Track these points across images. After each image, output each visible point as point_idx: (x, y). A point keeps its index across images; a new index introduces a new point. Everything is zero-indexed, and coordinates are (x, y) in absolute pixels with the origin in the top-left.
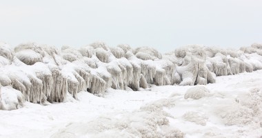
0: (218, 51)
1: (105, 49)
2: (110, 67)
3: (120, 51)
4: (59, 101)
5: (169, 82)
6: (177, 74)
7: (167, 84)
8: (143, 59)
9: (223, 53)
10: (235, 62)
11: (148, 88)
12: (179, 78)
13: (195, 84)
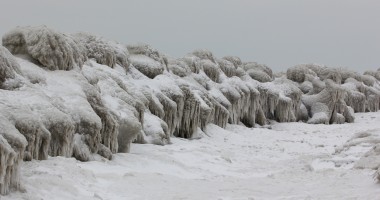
0: (349, 76)
1: (213, 61)
2: (224, 90)
3: (230, 65)
4: (186, 137)
5: (294, 118)
6: (302, 106)
7: (291, 121)
8: (261, 81)
9: (358, 79)
10: (372, 93)
11: (267, 126)
12: (306, 112)
13: (331, 123)
